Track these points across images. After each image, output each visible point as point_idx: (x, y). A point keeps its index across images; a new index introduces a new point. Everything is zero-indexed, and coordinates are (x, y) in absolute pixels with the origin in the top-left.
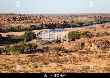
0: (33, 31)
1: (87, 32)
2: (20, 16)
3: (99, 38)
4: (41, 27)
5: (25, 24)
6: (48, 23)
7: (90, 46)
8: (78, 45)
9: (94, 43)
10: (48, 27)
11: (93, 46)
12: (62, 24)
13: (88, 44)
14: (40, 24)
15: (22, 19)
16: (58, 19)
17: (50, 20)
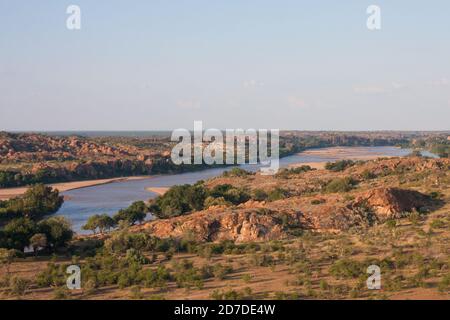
0: (54, 187)
1: (226, 187)
2: (9, 140)
3: (261, 205)
4: (81, 174)
5: (25, 164)
6: (104, 160)
7: (235, 230)
8: (198, 227)
9: (248, 220)
10: (101, 173)
11: (243, 230)
12: (149, 162)
13: (231, 223)
14: (75, 164)
15: (16, 150)
16: (135, 148)
17: (109, 150)
